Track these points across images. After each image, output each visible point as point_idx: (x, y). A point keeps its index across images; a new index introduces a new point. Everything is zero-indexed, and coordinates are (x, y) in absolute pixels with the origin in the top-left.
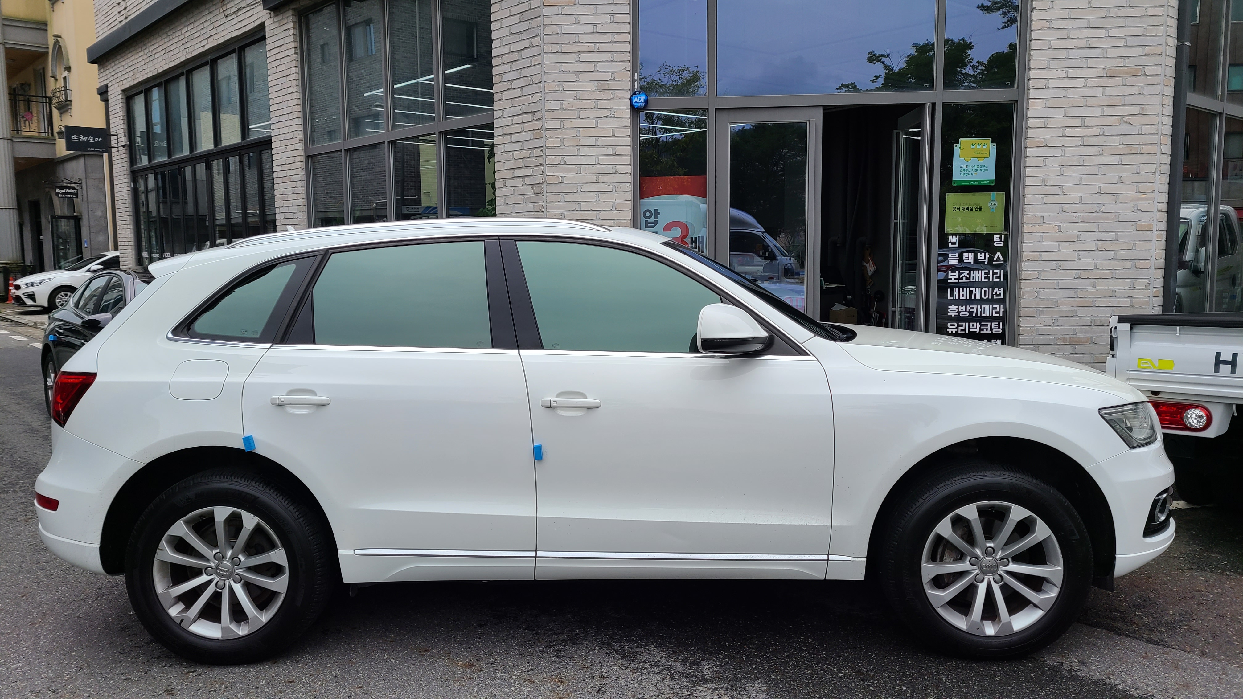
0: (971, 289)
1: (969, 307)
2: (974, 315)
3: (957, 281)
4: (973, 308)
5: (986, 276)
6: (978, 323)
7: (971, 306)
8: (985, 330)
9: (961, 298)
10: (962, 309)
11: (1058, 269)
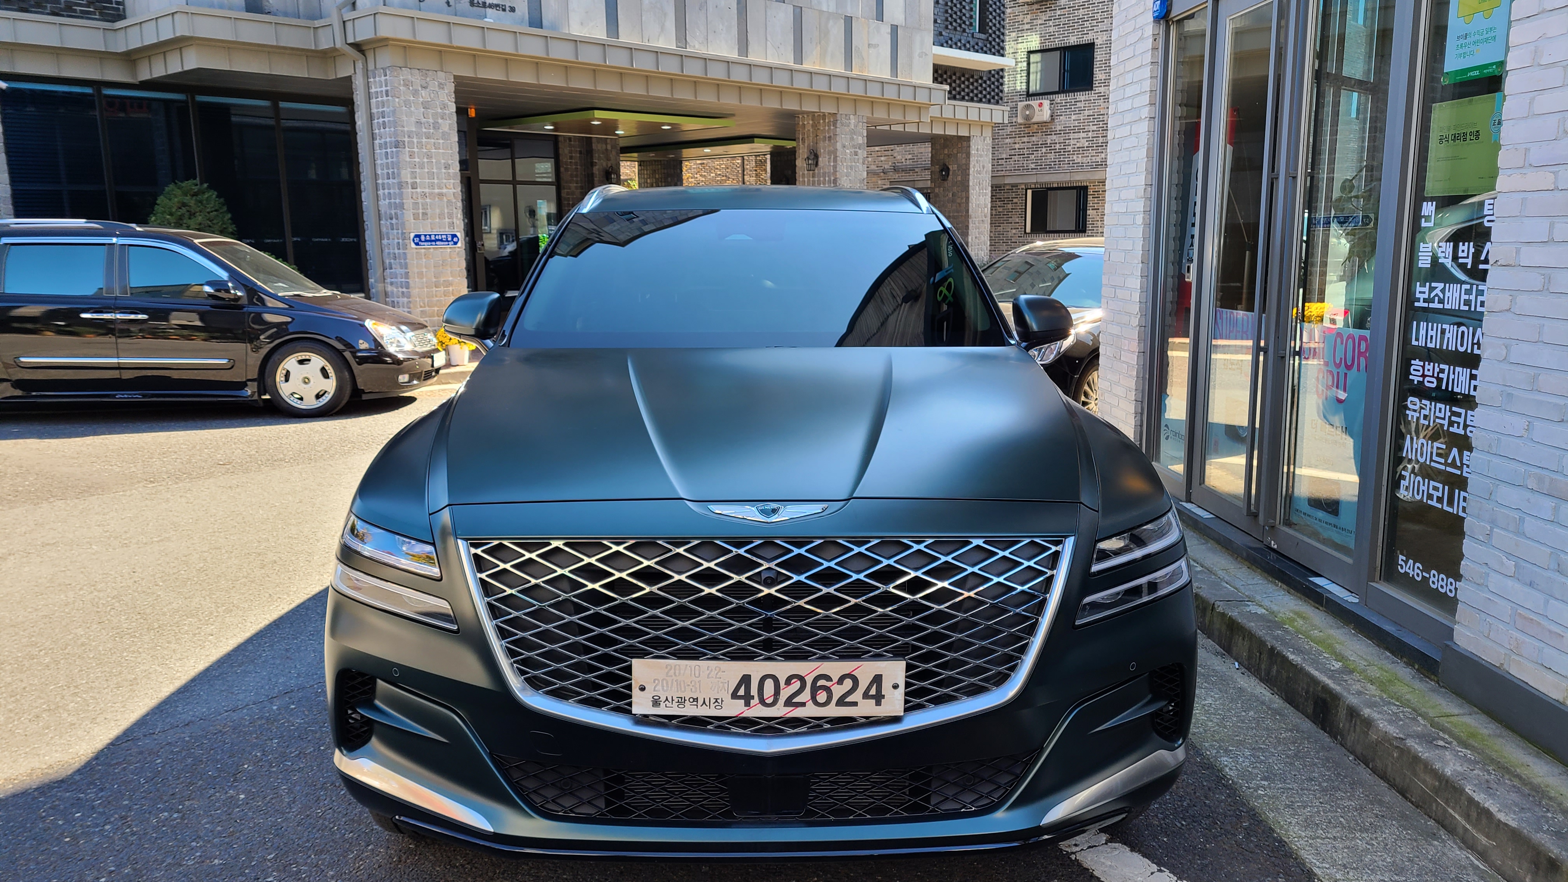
0: (1444, 326)
1: (1439, 367)
2: (1444, 388)
3: (1426, 305)
4: (1442, 371)
5: (1467, 297)
6: (1448, 407)
7: (1442, 366)
8: (1456, 425)
9: (1429, 345)
10: (1429, 370)
11: (1545, 290)
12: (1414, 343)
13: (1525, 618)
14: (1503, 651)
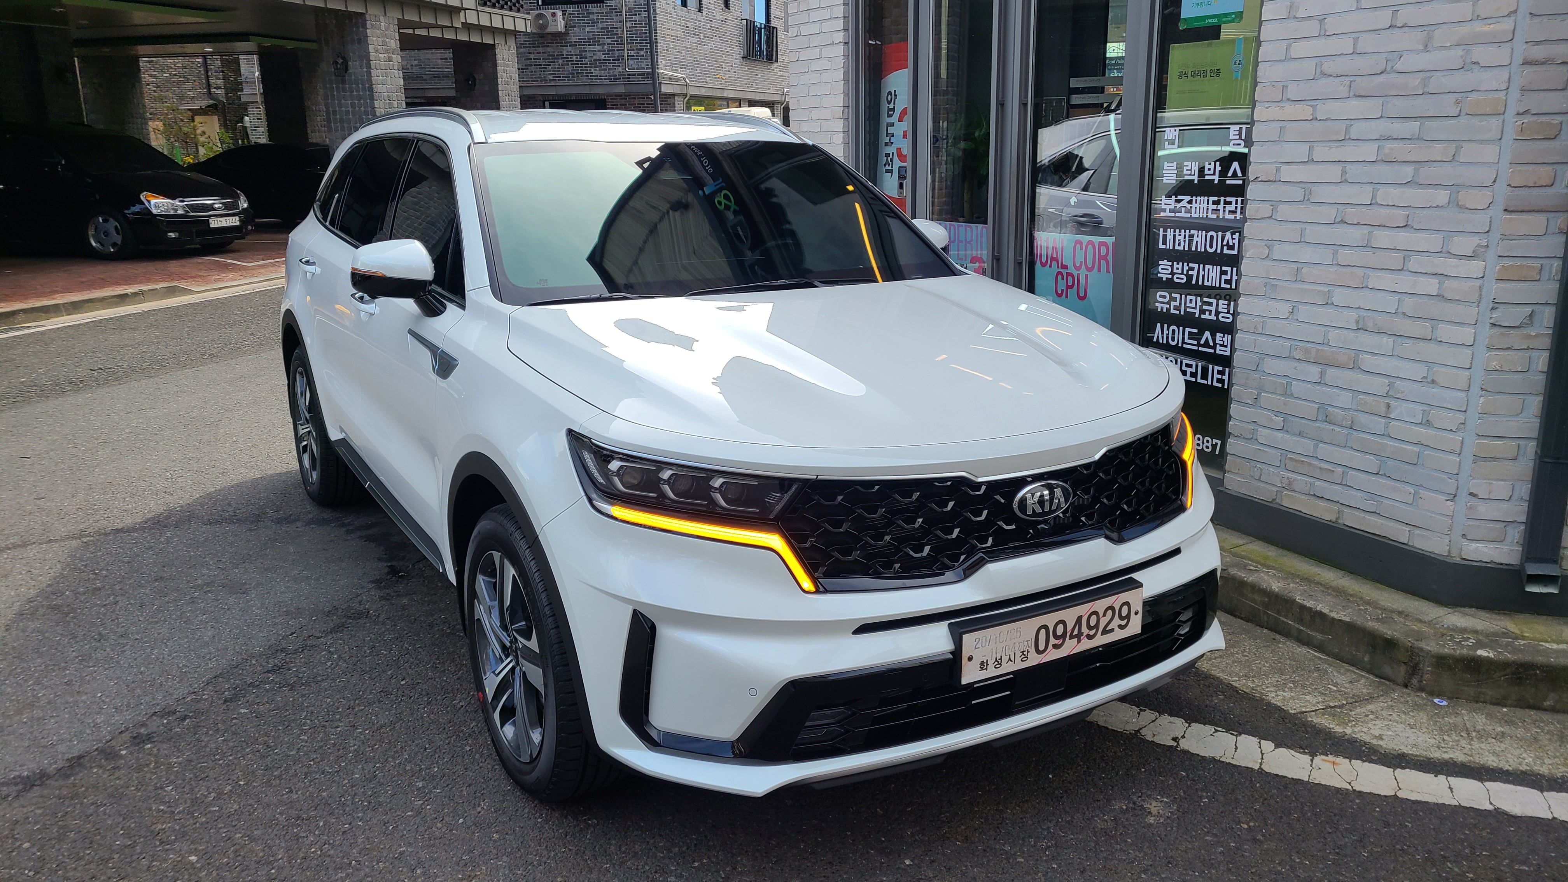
0: (1192, 232)
1: (1188, 265)
2: (1194, 282)
3: (1173, 214)
4: (1192, 269)
5: (1215, 207)
6: (1199, 298)
7: (1191, 265)
8: (1207, 313)
9: (1177, 248)
10: (1178, 269)
11: (1306, 200)
12: (1161, 246)
13: (1296, 461)
14: (1274, 489)
